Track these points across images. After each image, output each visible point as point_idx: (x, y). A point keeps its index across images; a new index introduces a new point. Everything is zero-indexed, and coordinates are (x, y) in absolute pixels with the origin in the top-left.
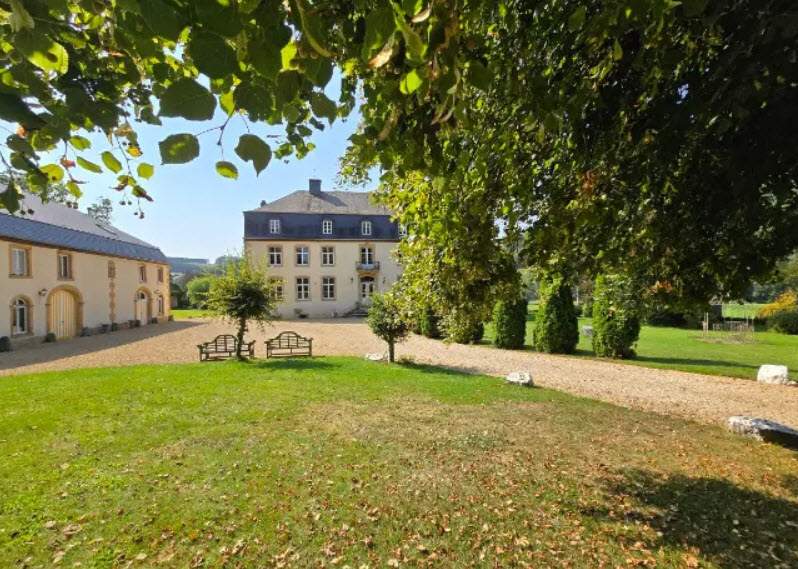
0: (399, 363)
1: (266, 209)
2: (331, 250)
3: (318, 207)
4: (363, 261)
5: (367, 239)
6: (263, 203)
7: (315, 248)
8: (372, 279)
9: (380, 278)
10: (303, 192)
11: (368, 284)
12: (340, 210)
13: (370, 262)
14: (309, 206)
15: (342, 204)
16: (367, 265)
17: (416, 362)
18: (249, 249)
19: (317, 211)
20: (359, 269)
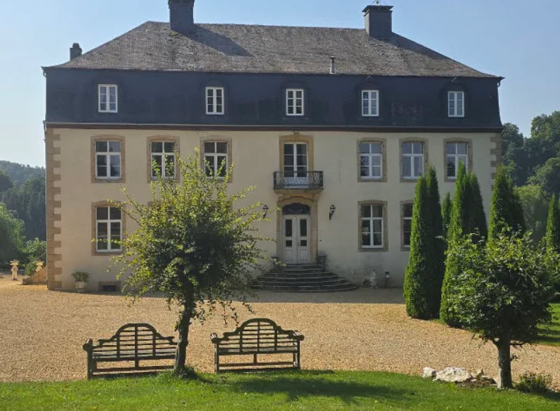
0: (522, 388)
1: (83, 63)
2: (222, 147)
3: (192, 58)
4: (288, 172)
5: (296, 125)
6: (76, 50)
7: (190, 144)
8: (306, 209)
9: (322, 207)
10: (157, 25)
11: (296, 220)
12: (239, 64)
13: (302, 173)
14: (173, 54)
15: (240, 52)
16: (295, 180)
17: (550, 387)
18: (56, 144)
19: (191, 66)
20: (277, 187)
